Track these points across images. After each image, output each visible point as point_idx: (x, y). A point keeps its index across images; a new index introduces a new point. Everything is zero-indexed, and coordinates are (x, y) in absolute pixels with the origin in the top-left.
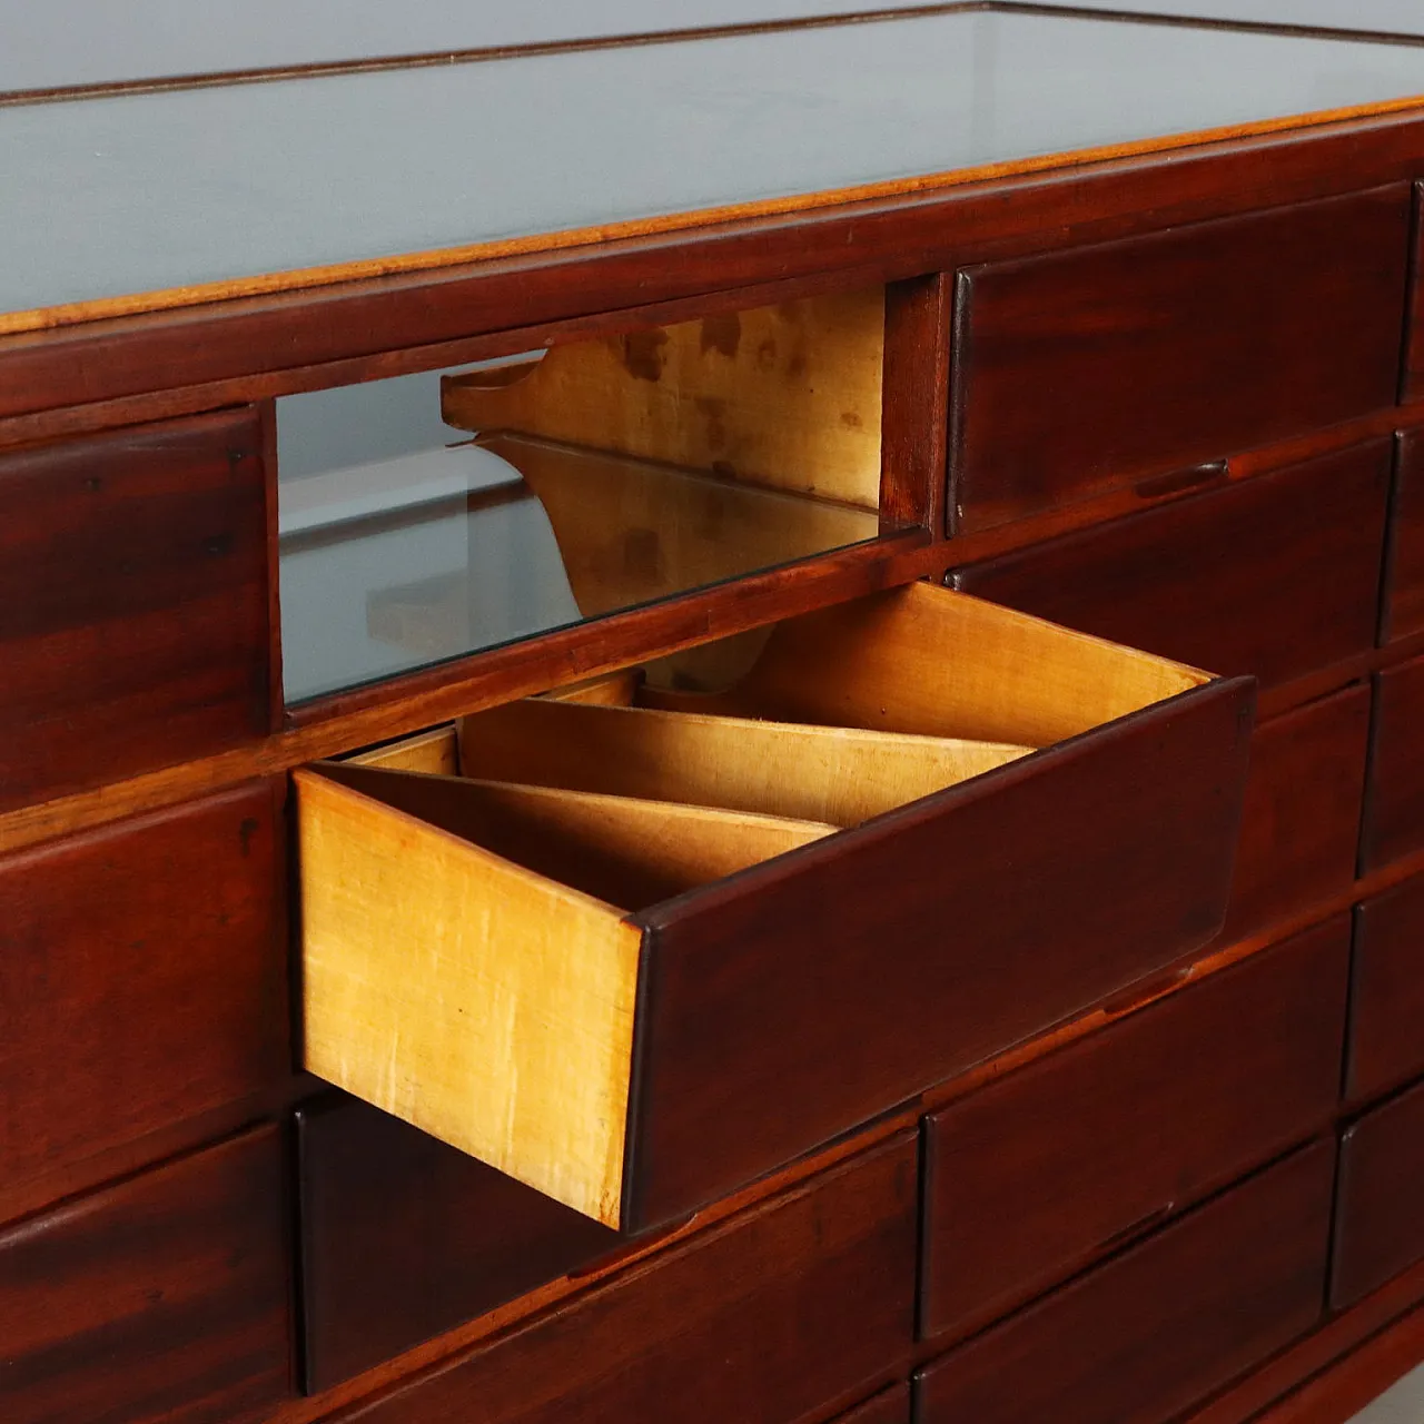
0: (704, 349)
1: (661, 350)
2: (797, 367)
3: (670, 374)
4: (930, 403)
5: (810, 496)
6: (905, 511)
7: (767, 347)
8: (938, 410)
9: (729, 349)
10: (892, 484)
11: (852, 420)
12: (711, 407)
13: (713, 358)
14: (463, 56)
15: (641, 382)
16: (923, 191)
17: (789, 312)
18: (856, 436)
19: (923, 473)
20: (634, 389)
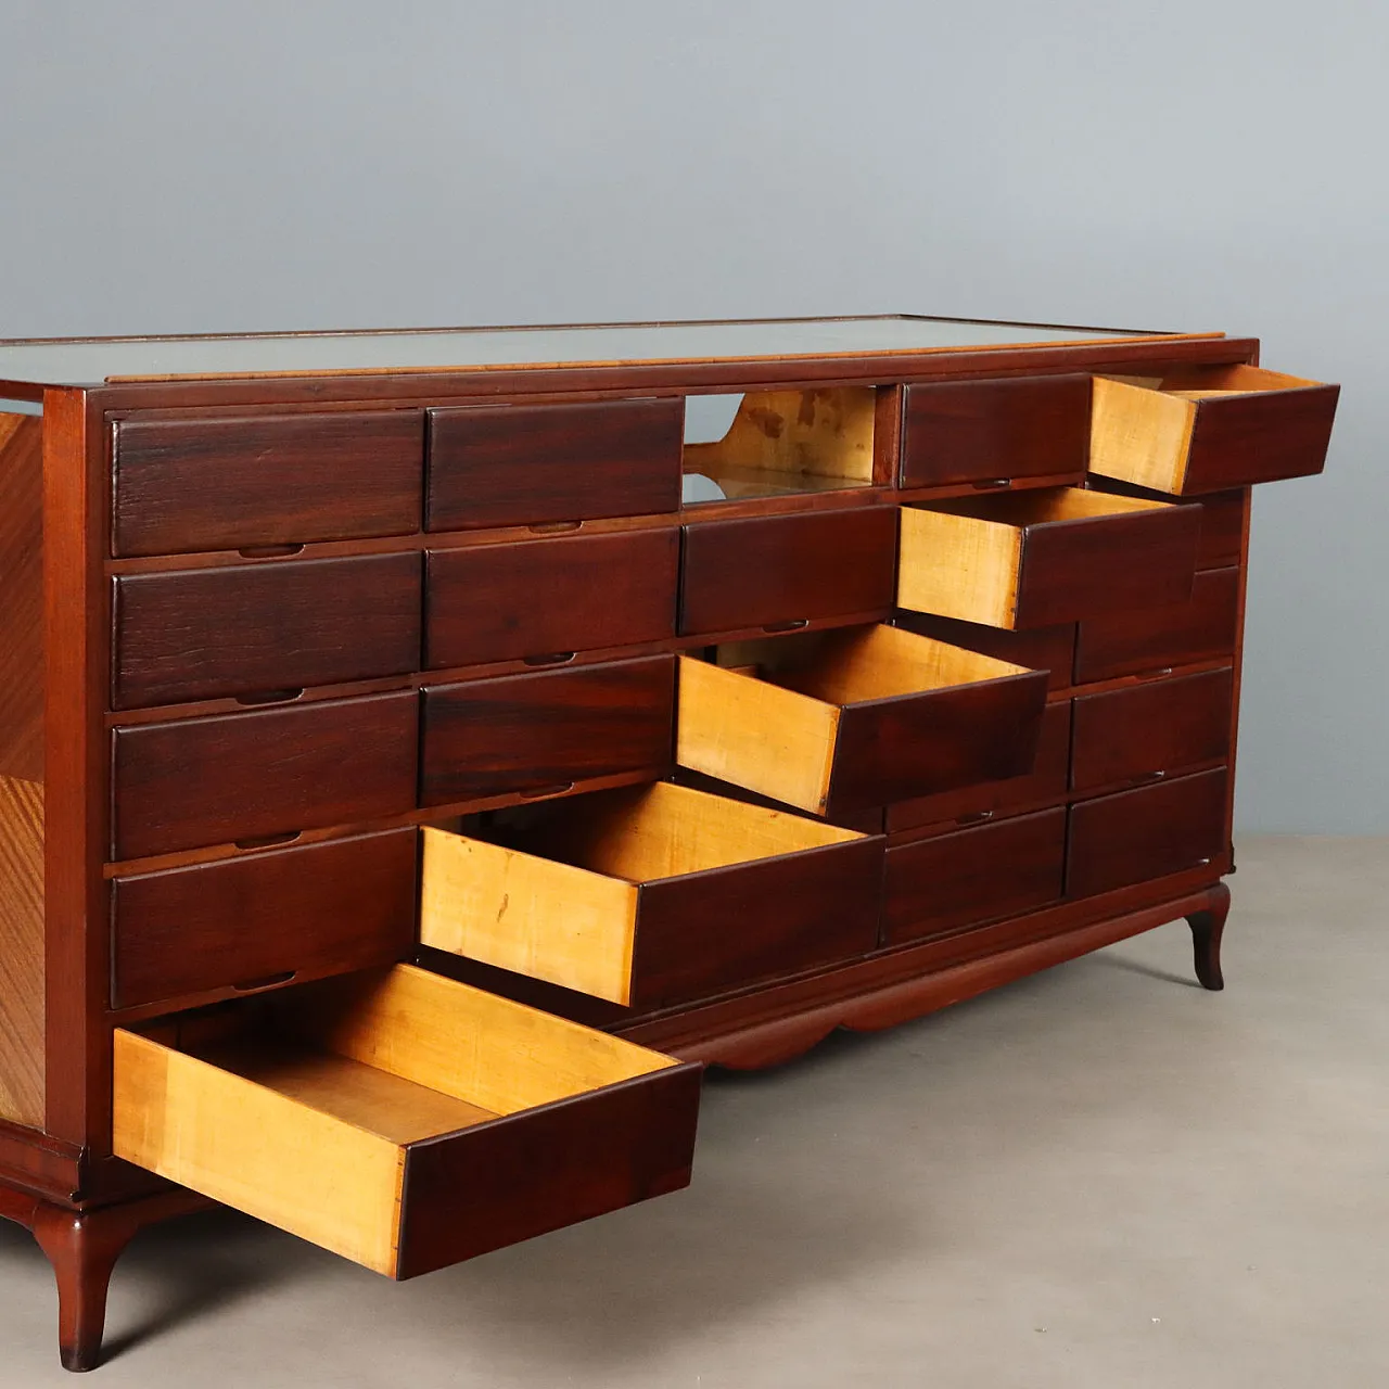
0: (799, 423)
1: (780, 426)
2: (838, 428)
3: (784, 435)
4: (893, 436)
5: (843, 477)
6: (883, 479)
7: (825, 421)
8: (896, 437)
9: (810, 423)
10: (877, 468)
11: (861, 447)
12: (801, 446)
13: (804, 428)
14: (663, 324)
15: (772, 440)
16: (890, 354)
17: (836, 405)
18: (863, 454)
19: (889, 463)
20: (768, 442)
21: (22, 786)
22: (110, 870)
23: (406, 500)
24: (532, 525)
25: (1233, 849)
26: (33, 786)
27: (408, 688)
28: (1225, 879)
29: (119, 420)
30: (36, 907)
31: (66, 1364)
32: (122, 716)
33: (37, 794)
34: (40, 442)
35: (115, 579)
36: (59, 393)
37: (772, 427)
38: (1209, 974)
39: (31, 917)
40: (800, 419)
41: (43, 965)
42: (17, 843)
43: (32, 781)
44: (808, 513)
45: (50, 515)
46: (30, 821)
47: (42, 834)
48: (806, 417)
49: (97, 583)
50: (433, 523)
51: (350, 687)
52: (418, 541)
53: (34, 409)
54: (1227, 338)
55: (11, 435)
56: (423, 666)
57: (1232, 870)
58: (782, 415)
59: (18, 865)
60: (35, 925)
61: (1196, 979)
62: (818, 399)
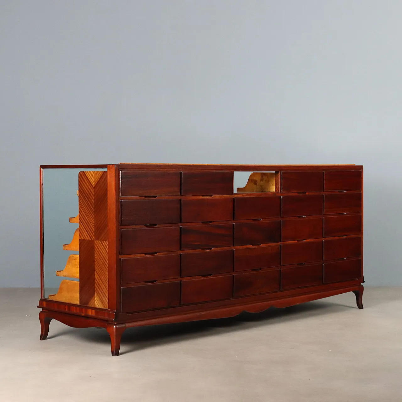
2: (268, 181)
3: (258, 184)
4: (279, 182)
5: (270, 191)
6: (277, 191)
7: (266, 180)
9: (263, 181)
10: (276, 189)
11: (273, 185)
12: (261, 186)
13: (261, 182)
17: (268, 177)
18: (273, 186)
19: (279, 188)
20: (255, 186)
21: (104, 243)
22: (120, 257)
23: (177, 189)
24: (203, 196)
25: (364, 277)
26: (106, 242)
27: (178, 226)
28: (362, 284)
29: (121, 170)
30: (106, 266)
31: (113, 355)
32: (122, 227)
33: (107, 243)
34: (107, 176)
35: (121, 201)
36: (110, 166)
37: (255, 182)
38: (360, 306)
39: (105, 268)
40: (261, 181)
41: (108, 277)
42: (103, 254)
43: (105, 241)
44: (261, 196)
45: (109, 189)
46: (105, 249)
47: (107, 251)
48: (262, 180)
49: (118, 201)
50: (182, 194)
51: (167, 225)
52: (179, 197)
53: (106, 170)
54: (356, 165)
55: (101, 175)
56: (181, 222)
57: (364, 282)
58: (257, 180)
59: (103, 258)
60: (106, 269)
61: (357, 307)
62: (264, 176)
